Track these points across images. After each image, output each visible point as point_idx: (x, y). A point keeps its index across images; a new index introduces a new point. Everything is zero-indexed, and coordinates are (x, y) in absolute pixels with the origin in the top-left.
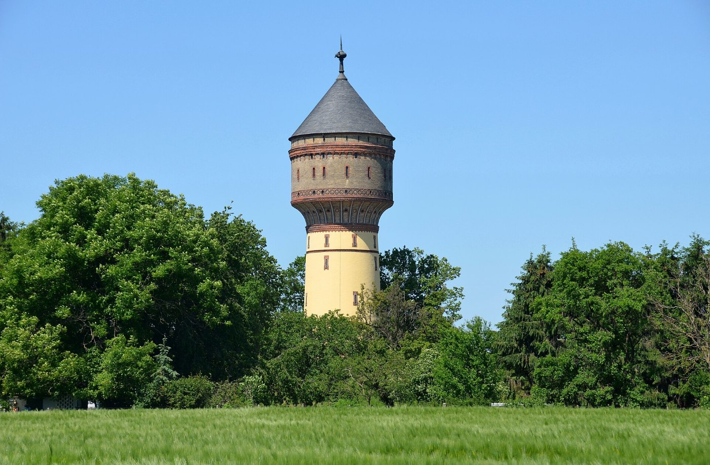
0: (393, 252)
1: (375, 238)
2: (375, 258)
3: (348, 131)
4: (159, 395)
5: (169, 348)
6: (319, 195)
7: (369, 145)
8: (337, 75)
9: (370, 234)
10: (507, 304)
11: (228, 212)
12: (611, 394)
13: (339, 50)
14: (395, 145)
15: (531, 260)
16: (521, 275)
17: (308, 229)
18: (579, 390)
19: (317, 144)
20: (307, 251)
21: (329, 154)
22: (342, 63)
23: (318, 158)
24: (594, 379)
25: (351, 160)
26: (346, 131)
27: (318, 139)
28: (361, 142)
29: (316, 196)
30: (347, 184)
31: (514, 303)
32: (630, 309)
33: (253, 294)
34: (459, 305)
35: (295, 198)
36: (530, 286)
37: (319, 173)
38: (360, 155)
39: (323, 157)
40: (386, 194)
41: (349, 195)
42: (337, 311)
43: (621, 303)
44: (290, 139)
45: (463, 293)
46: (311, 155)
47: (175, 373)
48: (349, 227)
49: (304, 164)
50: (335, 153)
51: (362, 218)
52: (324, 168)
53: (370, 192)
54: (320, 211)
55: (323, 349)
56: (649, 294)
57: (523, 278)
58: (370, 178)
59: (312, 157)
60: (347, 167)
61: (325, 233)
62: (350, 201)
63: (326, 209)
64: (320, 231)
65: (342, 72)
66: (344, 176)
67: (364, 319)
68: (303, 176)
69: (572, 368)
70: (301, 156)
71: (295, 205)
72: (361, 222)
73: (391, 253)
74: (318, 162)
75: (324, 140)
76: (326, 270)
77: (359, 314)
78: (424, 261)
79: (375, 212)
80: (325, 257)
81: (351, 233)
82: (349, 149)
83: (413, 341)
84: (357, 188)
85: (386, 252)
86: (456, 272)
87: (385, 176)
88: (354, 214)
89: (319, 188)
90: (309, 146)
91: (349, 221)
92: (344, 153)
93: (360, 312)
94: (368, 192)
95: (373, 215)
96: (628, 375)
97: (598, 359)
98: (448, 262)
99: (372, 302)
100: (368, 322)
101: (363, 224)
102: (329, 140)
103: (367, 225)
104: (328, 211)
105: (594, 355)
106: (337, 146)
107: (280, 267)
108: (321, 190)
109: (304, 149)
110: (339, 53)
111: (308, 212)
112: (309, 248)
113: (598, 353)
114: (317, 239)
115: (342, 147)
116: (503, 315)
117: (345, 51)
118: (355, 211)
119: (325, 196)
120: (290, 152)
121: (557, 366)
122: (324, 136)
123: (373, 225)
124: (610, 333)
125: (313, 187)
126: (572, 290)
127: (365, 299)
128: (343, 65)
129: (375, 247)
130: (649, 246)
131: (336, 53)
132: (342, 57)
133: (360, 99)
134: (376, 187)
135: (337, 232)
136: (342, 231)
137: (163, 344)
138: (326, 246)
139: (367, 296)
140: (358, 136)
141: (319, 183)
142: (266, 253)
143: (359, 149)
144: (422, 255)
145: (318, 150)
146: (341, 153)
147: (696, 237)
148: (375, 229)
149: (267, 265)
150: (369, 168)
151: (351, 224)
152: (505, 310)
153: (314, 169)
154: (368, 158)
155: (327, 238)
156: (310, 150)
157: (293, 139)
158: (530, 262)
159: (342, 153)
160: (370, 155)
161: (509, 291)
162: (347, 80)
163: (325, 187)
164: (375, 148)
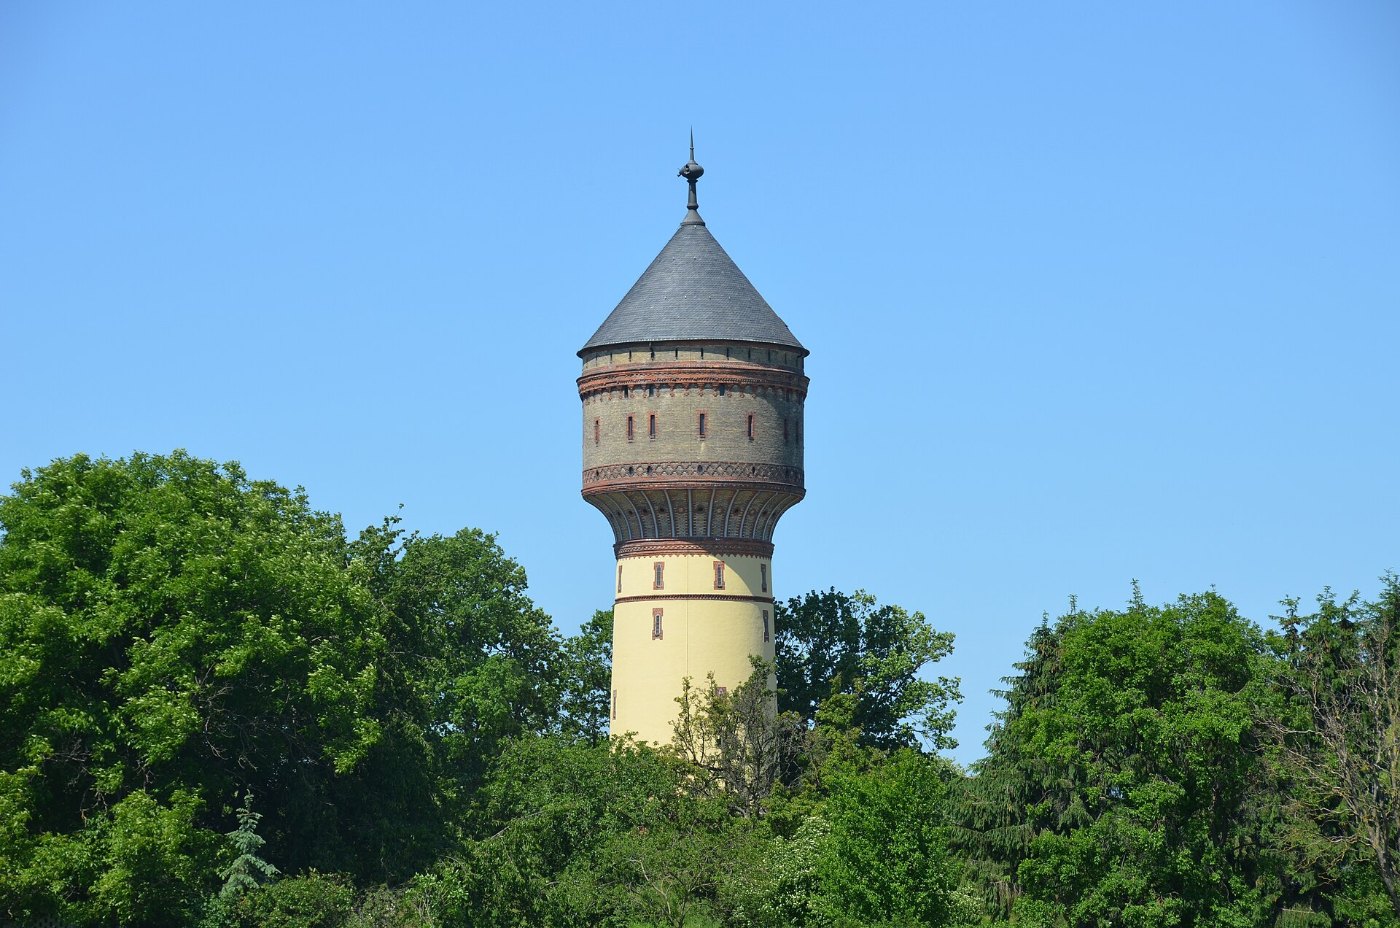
0: (807, 600)
1: (765, 570)
2: (765, 614)
3: (704, 337)
4: (239, 916)
5: (258, 816)
6: (640, 477)
7: (750, 367)
8: (683, 214)
9: (754, 562)
10: (994, 721)
11: (393, 527)
12: (1176, 913)
13: (687, 160)
14: (809, 367)
15: (1044, 626)
16: (1023, 659)
17: (619, 551)
18: (1111, 904)
19: (638, 365)
20: (617, 598)
21: (662, 386)
22: (693, 189)
23: (639, 394)
24: (1143, 882)
25: (710, 400)
26: (700, 337)
27: (639, 354)
28: (733, 360)
29: (635, 478)
30: (702, 451)
31: (1010, 718)
32: (1217, 735)
33: (495, 692)
34: (951, 717)
35: (590, 483)
36: (1041, 682)
37: (641, 428)
38: (731, 389)
39: (651, 393)
40: (787, 472)
41: (706, 477)
42: (629, 735)
43: (1197, 724)
44: (580, 354)
45: (961, 690)
46: (625, 388)
47: (270, 869)
48: (708, 544)
49: (609, 408)
50: (676, 386)
51: (735, 527)
52: (653, 417)
53: (754, 469)
54: (645, 511)
55: (597, 817)
56: (1259, 703)
57: (1028, 666)
58: (752, 439)
59: (626, 393)
60: (702, 416)
61: (655, 559)
62: (710, 489)
63: (657, 508)
64: (644, 555)
65: (693, 207)
66: (696, 434)
67: (688, 751)
68: (606, 435)
69: (1097, 859)
70: (603, 390)
71: (590, 497)
72: (734, 535)
73: (803, 602)
74: (639, 404)
75: (653, 355)
76: (657, 640)
77: (680, 742)
78: (875, 620)
79: (765, 513)
80: (655, 611)
81: (712, 559)
82: (706, 375)
83: (789, 799)
84: (725, 460)
85: (791, 600)
86: (943, 644)
87: (786, 435)
88: (719, 518)
89: (641, 460)
90: (619, 369)
91: (706, 532)
92: (696, 385)
93: (681, 736)
94: (749, 470)
95: (760, 520)
96: (1214, 874)
97: (1150, 840)
98: (926, 622)
99: (706, 715)
100: (699, 759)
101: (738, 540)
102: (665, 358)
103: (747, 541)
104: (662, 510)
105: (1142, 832)
106: (681, 369)
107: (559, 633)
108: (646, 466)
109: (610, 375)
110: (687, 166)
111: (619, 514)
112: (620, 591)
113: (1149, 828)
114: (637, 572)
115: (691, 372)
116: (985, 743)
117: (701, 163)
118: (719, 511)
119: (655, 478)
120: (580, 381)
121: (1068, 855)
122: (653, 347)
123: (761, 542)
124: (1175, 786)
125: (628, 459)
126: (1098, 696)
127: (692, 711)
128: (695, 192)
129: (764, 590)
130: (1293, 598)
131: (681, 166)
132: (693, 175)
133: (734, 266)
134: (767, 459)
135: (681, 556)
136: (692, 554)
137: (245, 808)
138: (656, 588)
139: (696, 702)
140: (727, 347)
141: (642, 451)
142: (526, 603)
143: (728, 376)
144: (871, 607)
145: (640, 378)
146: (690, 386)
147: (1392, 579)
148: (766, 550)
149: (528, 628)
150: (750, 417)
151: (711, 538)
152: (990, 733)
153: (630, 419)
154: (747, 396)
155: (659, 569)
156: (623, 379)
157: (586, 354)
158: (1043, 632)
159: (691, 384)
160: (753, 389)
161: (997, 693)
162: (703, 224)
163: (654, 460)
164: (764, 373)
